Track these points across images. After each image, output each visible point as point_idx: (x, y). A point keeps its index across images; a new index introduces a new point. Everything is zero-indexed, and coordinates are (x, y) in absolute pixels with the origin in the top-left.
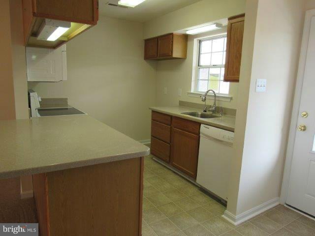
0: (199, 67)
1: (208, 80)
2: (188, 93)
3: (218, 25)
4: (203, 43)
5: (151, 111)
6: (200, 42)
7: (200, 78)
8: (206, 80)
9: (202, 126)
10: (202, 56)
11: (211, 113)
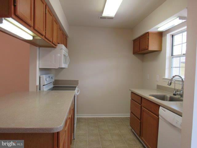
0: (172, 57)
1: (179, 67)
2: (164, 79)
3: (181, 18)
4: (176, 37)
5: (130, 92)
6: (173, 36)
7: (174, 66)
8: (178, 67)
9: (161, 108)
10: (175, 48)
11: (179, 96)
